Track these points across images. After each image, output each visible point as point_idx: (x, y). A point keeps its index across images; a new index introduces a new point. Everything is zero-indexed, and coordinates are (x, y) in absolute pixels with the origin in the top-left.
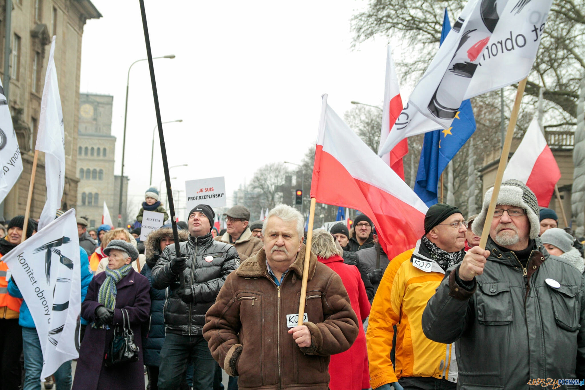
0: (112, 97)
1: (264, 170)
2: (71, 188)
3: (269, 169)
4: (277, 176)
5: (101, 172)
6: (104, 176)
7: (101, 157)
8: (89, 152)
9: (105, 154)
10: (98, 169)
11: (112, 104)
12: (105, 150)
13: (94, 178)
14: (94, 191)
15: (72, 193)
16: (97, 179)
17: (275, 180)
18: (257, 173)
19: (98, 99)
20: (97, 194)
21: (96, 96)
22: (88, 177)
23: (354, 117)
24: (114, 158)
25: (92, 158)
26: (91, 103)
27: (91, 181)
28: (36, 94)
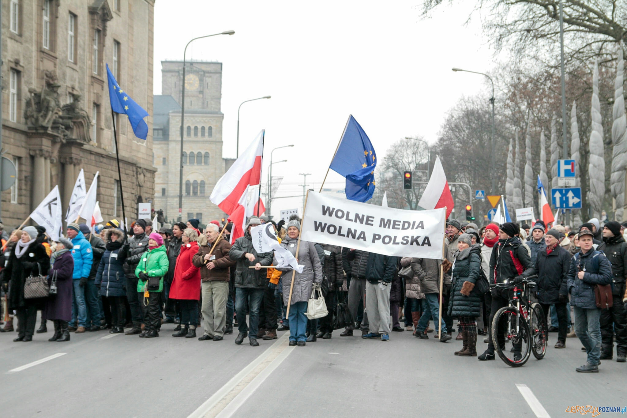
0: (221, 64)
1: (399, 146)
2: (146, 179)
3: (405, 144)
4: (415, 153)
5: (207, 155)
6: (210, 160)
7: (207, 138)
8: (192, 132)
9: (210, 134)
10: (203, 153)
11: (221, 73)
12: (210, 128)
13: (199, 163)
14: (199, 179)
15: (148, 184)
16: (203, 164)
17: (412, 157)
18: (390, 150)
19: (204, 68)
20: (203, 183)
21: (202, 63)
22: (192, 163)
23: (497, 79)
24: (221, 138)
25: (196, 139)
26: (196, 72)
27: (196, 167)
28: (98, 77)
